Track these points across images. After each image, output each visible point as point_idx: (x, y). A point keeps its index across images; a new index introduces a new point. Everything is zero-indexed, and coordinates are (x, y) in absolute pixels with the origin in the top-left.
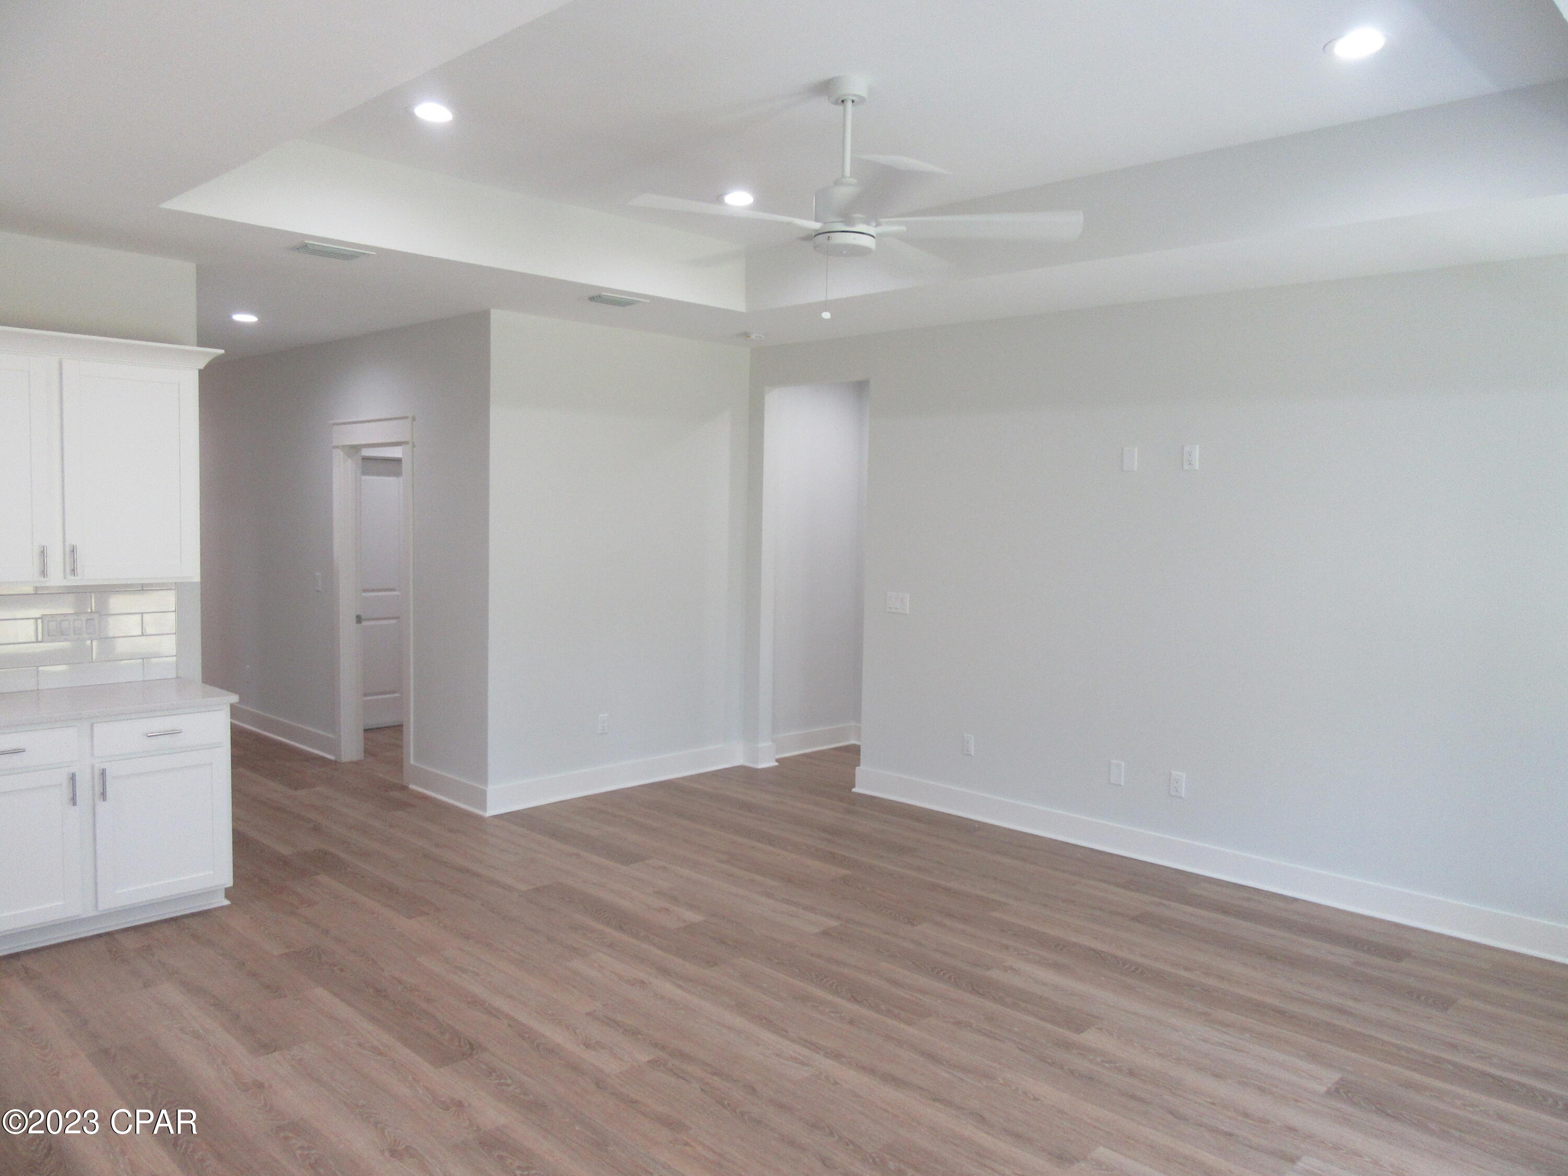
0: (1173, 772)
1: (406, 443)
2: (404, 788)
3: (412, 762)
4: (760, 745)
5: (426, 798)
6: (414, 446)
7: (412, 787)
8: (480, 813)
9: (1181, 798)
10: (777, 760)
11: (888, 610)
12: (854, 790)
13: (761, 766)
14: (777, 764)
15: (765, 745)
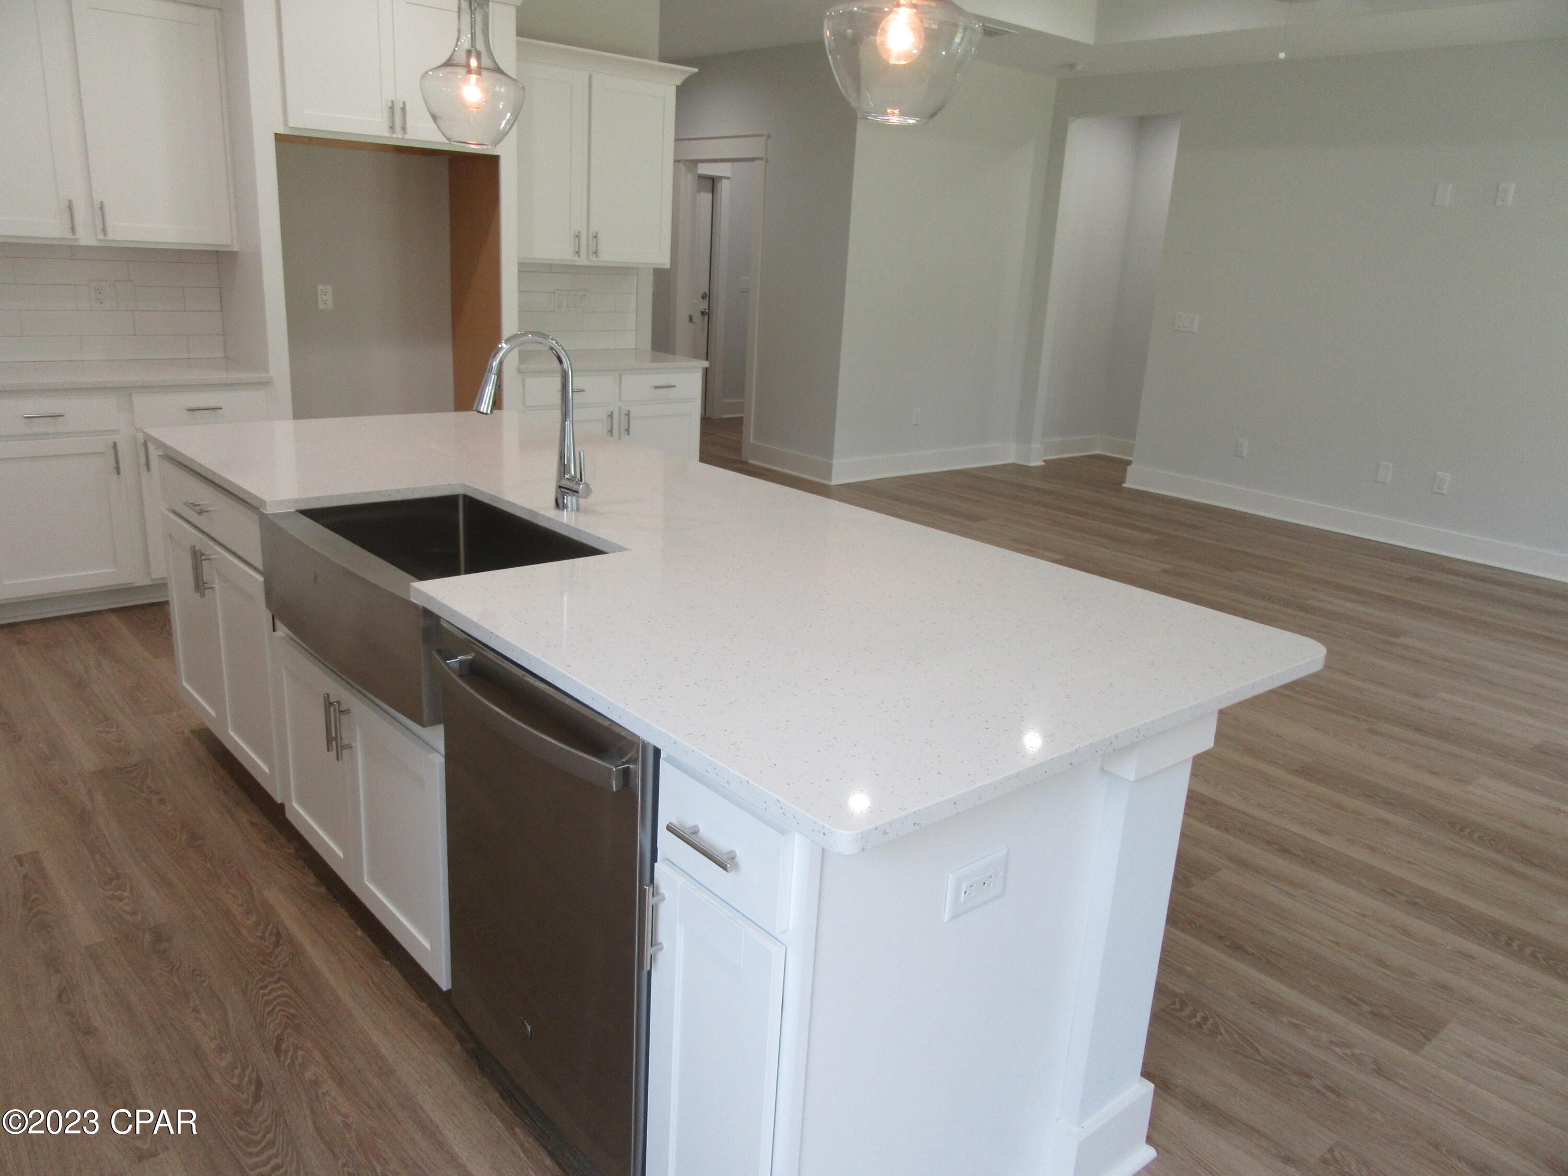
0: (1439, 473)
1: (760, 159)
2: (746, 463)
3: (751, 441)
4: (1033, 446)
5: (770, 470)
6: (767, 162)
7: (750, 461)
8: (826, 482)
9: (1443, 494)
10: (1044, 461)
11: (1176, 328)
12: (1124, 485)
13: (1032, 464)
14: (1043, 464)
15: (1036, 446)
